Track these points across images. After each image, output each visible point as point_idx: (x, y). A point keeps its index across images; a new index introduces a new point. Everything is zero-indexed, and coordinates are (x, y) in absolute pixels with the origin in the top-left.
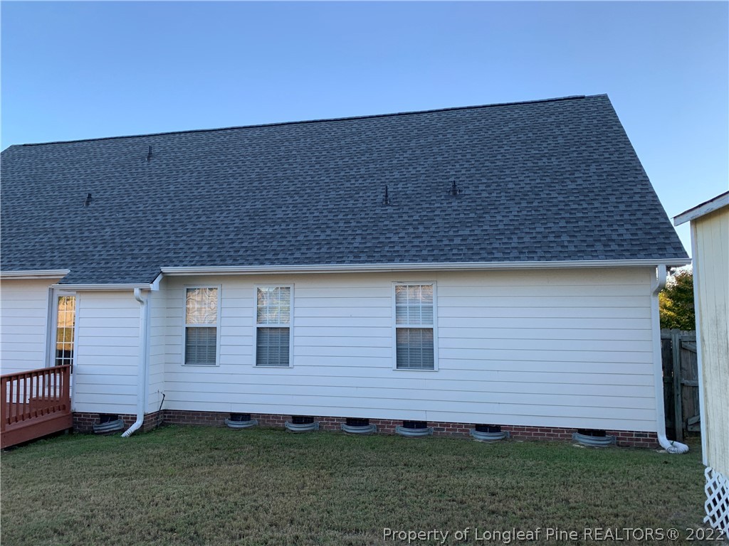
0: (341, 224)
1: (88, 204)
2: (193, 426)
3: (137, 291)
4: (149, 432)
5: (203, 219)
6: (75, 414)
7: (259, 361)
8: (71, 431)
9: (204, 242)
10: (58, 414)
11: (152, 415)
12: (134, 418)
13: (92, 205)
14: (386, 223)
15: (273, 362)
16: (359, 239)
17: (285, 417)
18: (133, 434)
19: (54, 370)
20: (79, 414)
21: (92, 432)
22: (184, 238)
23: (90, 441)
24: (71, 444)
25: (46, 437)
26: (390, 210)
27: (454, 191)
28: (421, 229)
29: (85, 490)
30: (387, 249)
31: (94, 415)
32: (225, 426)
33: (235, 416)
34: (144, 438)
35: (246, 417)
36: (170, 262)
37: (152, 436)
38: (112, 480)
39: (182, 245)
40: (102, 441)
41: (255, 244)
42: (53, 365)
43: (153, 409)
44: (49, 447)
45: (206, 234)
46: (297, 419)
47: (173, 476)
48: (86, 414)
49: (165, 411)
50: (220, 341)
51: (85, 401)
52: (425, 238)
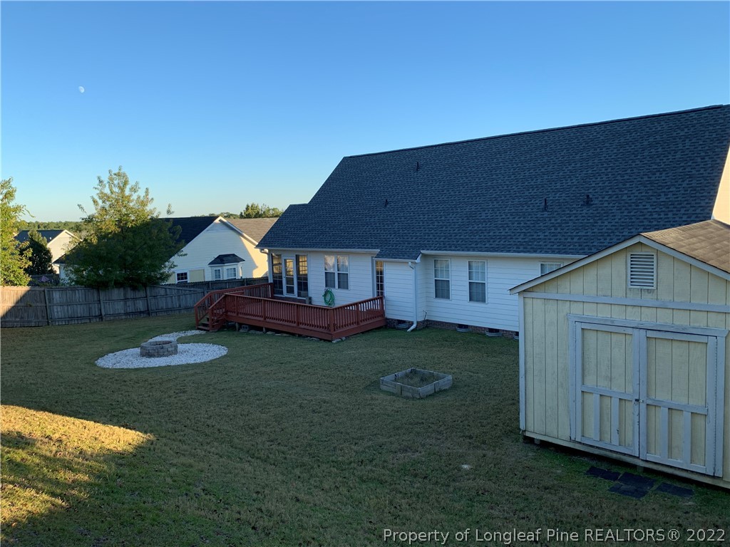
0: (515, 225)
1: (386, 206)
2: (440, 329)
3: (410, 263)
4: (420, 330)
5: (443, 218)
6: (387, 319)
7: (471, 299)
8: (386, 326)
9: (442, 234)
10: (380, 319)
11: (421, 322)
12: (412, 323)
13: (388, 207)
14: (540, 225)
15: (478, 301)
16: (522, 236)
17: (485, 328)
18: (412, 330)
19: (377, 299)
20: (389, 319)
21: (394, 328)
22: (433, 231)
23: (393, 332)
24: (386, 333)
25: (376, 329)
26: (546, 214)
27: (588, 202)
28: (559, 230)
29: (391, 351)
30: (535, 243)
31: (395, 320)
32: (456, 330)
33: (461, 326)
34: (416, 333)
35: (466, 327)
36: (425, 248)
37: (420, 332)
38: (401, 349)
39: (431, 236)
40: (398, 333)
41: (467, 237)
42: (376, 296)
43: (421, 319)
44: (377, 334)
45: (444, 229)
46: (491, 330)
47: (424, 350)
48: (392, 320)
49: (427, 320)
50: (452, 287)
51: (392, 314)
52: (559, 236)
